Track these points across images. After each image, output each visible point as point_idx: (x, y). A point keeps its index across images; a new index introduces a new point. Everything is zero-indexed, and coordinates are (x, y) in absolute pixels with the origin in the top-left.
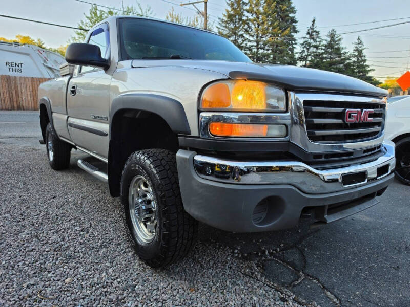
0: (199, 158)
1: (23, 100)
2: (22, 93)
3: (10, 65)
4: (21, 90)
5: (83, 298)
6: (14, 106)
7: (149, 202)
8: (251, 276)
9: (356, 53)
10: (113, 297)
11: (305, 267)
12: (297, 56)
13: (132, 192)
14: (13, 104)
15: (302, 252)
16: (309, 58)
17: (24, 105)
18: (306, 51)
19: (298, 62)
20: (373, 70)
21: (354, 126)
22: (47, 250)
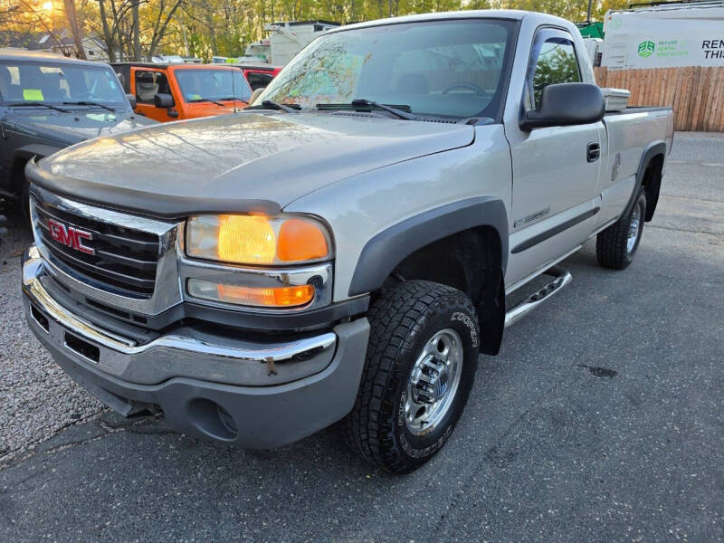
1: (711, 112)
2: (713, 98)
3: (710, 46)
4: (714, 92)
6: (691, 125)
14: (692, 119)
17: (711, 122)
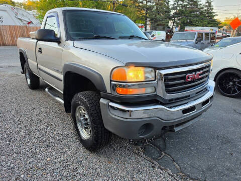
0: (111, 104)
5: (57, 169)
7: (86, 119)
8: (138, 154)
9: (207, 4)
10: (71, 167)
11: (165, 149)
12: (171, 7)
13: (77, 114)
15: (164, 140)
16: (178, 8)
17: (6, 43)
18: (176, 3)
19: (172, 10)
20: (217, 15)
21: (190, 82)
22: (35, 142)
